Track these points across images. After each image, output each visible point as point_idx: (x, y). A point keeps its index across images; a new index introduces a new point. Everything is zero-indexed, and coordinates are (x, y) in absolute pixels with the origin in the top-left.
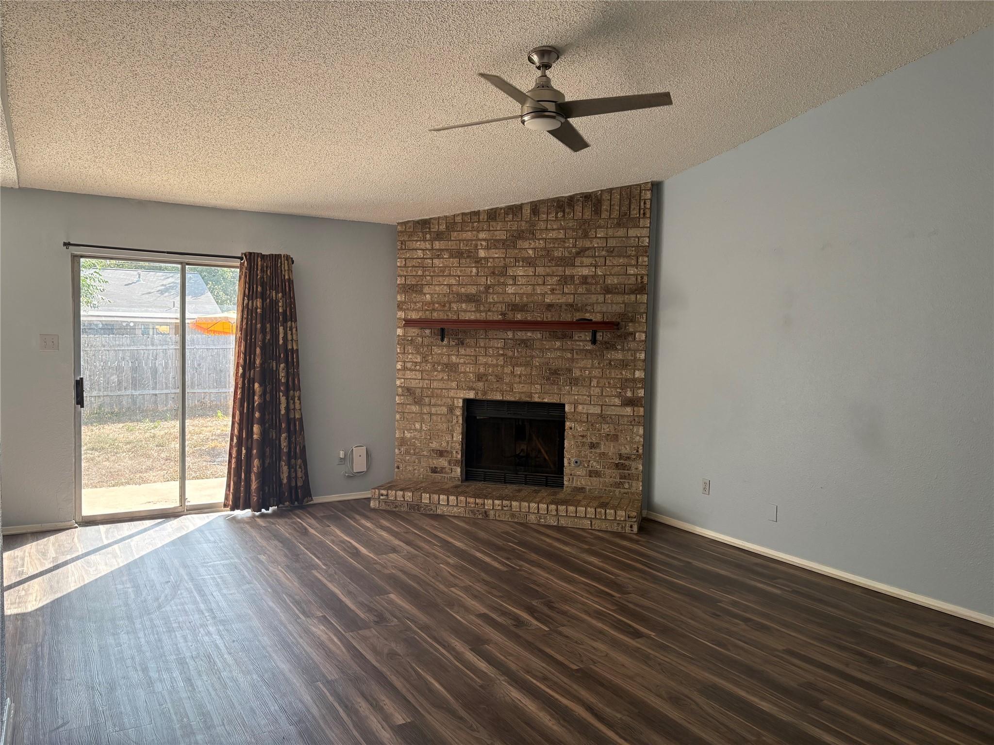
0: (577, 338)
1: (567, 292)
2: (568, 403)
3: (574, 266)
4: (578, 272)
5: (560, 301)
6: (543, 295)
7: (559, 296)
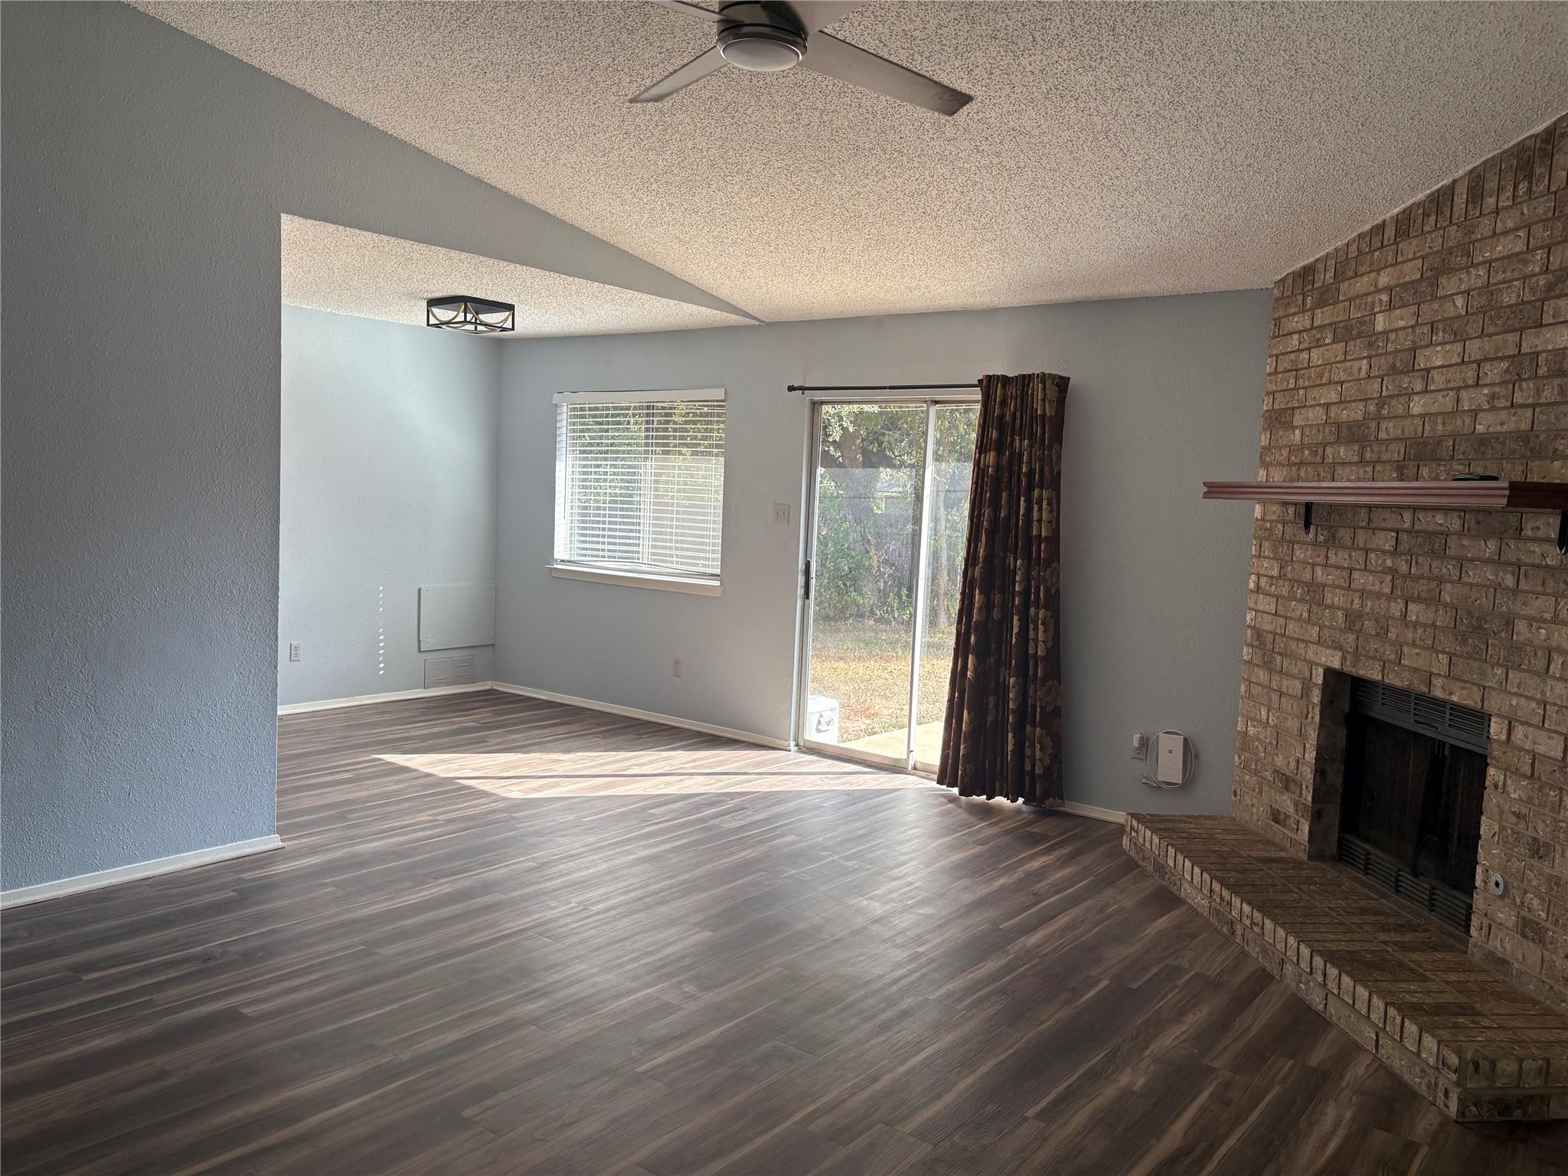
0: (1529, 533)
1: (1521, 401)
2: (1498, 716)
3: (1541, 325)
4: (1547, 341)
5: (1505, 428)
6: (1475, 413)
7: (1503, 415)
